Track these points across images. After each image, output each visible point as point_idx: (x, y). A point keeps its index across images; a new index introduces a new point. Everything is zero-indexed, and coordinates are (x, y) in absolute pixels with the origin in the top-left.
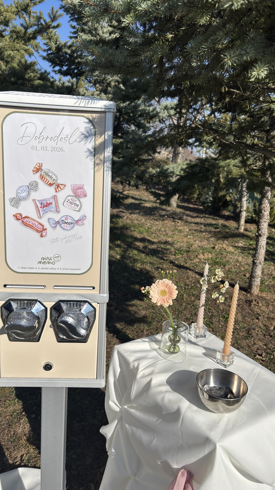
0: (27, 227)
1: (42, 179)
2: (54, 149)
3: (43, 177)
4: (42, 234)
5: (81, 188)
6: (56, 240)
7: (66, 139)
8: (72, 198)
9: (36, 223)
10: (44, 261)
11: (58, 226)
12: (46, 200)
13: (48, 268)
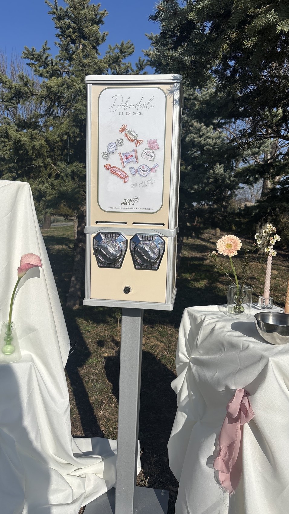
0: (114, 175)
1: (126, 136)
2: (135, 113)
3: (127, 135)
4: (125, 180)
5: (155, 142)
6: (135, 185)
7: (145, 105)
8: (148, 150)
9: (121, 172)
10: (126, 202)
11: (137, 174)
12: (128, 153)
13: (129, 208)
